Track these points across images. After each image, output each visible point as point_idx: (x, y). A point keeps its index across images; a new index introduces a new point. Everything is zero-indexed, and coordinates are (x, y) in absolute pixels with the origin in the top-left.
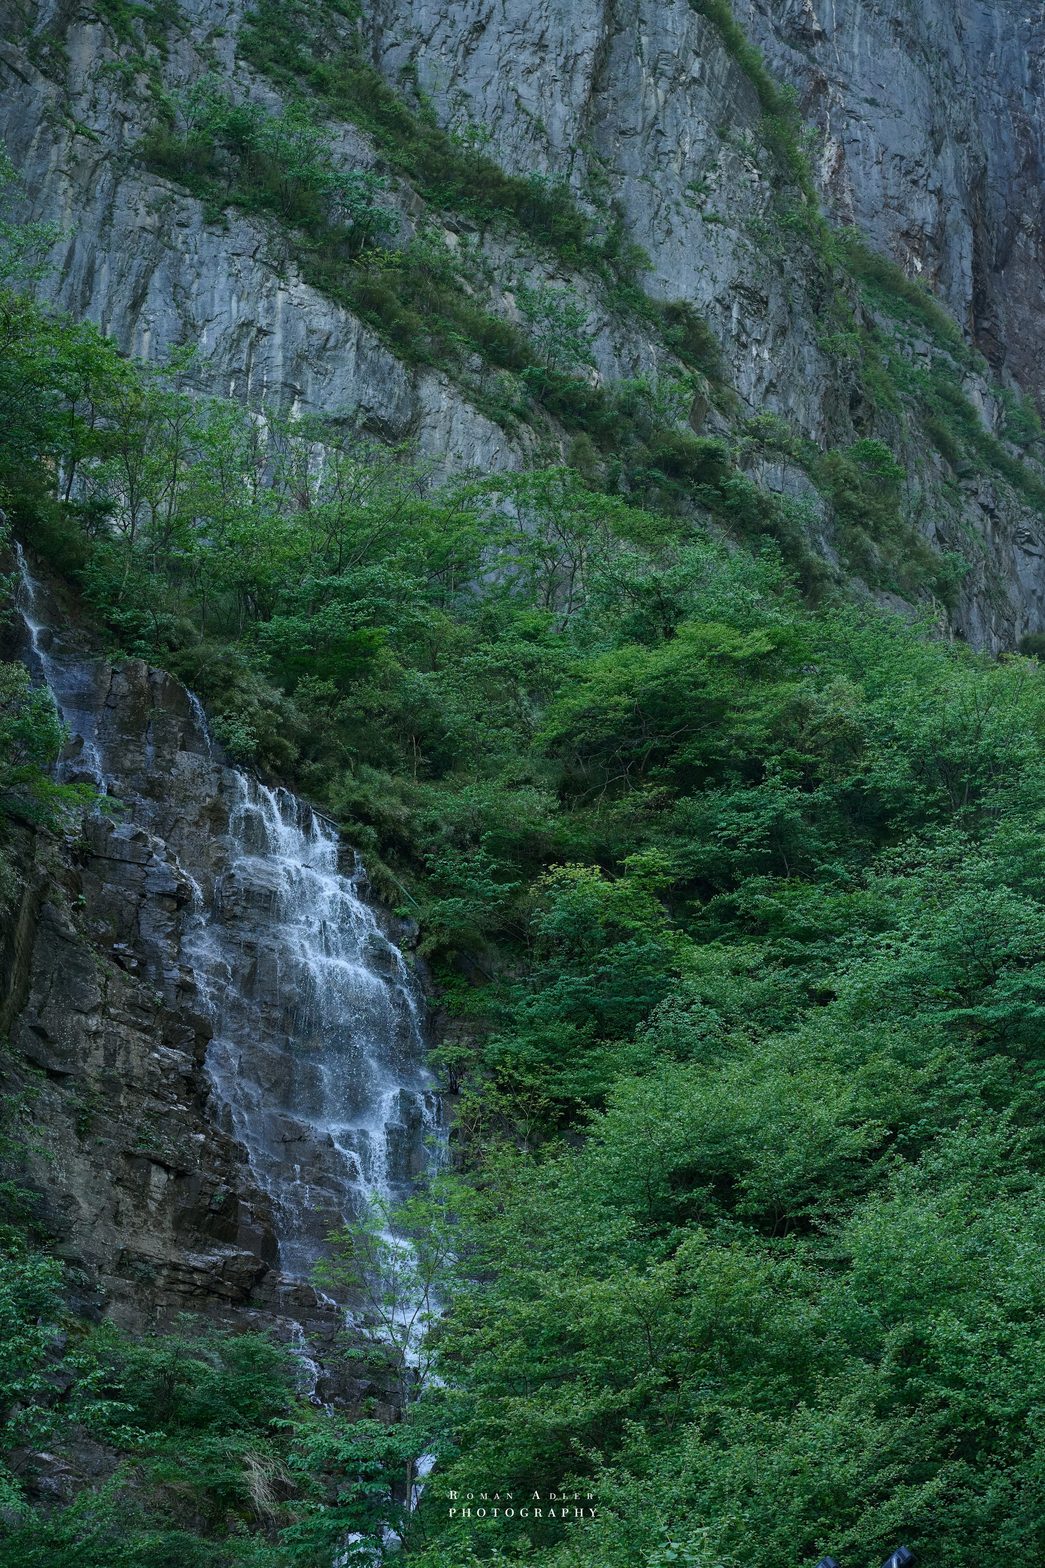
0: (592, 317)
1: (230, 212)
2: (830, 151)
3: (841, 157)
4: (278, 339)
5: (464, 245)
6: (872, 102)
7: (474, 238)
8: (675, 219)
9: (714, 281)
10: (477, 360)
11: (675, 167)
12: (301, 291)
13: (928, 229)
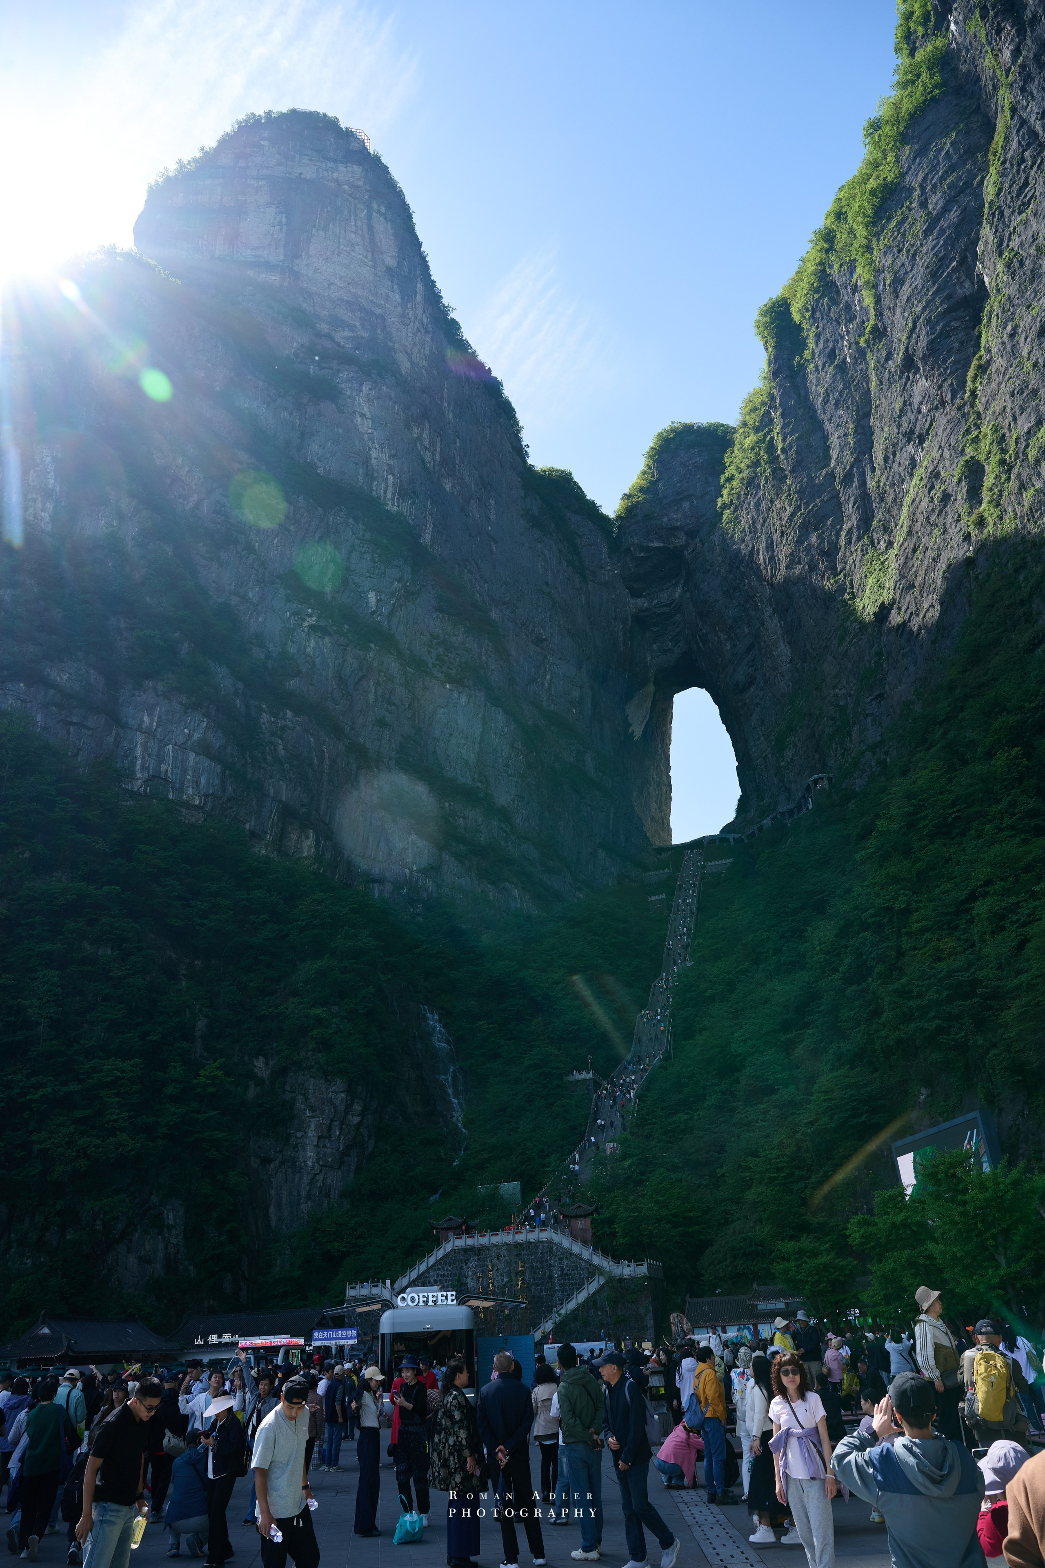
0: (480, 819)
1: (398, 818)
2: (548, 677)
3: (551, 679)
4: (410, 851)
5: (450, 805)
6: (561, 659)
7: (452, 803)
8: (501, 778)
9: (510, 795)
10: (454, 844)
11: (501, 760)
12: (414, 837)
13: (577, 699)
